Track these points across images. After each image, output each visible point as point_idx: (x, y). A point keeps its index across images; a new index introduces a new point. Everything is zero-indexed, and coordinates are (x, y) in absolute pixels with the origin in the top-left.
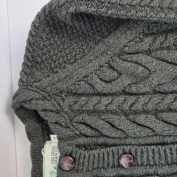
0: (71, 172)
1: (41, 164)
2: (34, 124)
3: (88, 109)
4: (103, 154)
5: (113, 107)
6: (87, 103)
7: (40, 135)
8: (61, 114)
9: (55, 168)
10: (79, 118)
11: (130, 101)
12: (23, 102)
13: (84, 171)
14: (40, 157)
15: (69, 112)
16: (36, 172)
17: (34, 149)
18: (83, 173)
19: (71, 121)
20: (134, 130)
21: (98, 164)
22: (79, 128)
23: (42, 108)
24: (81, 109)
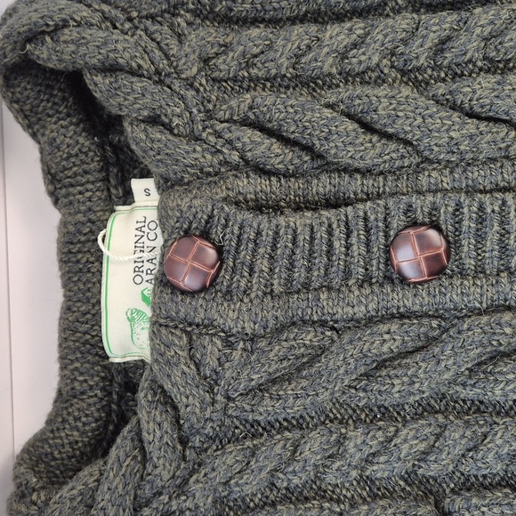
0: (204, 298)
1: (94, 283)
2: (71, 137)
3: (274, 72)
4: (330, 232)
5: (370, 56)
6: (270, 47)
7: (91, 179)
8: (169, 87)
9: (144, 298)
10: (241, 103)
11: (434, 29)
12: (29, 40)
13: (253, 295)
14: (92, 259)
15: (201, 85)
16: (74, 312)
17: (72, 229)
18: (251, 301)
19: (209, 115)
20: (453, 134)
21: (309, 270)
22: (238, 139)
23: (100, 57)
24: (246, 74)
